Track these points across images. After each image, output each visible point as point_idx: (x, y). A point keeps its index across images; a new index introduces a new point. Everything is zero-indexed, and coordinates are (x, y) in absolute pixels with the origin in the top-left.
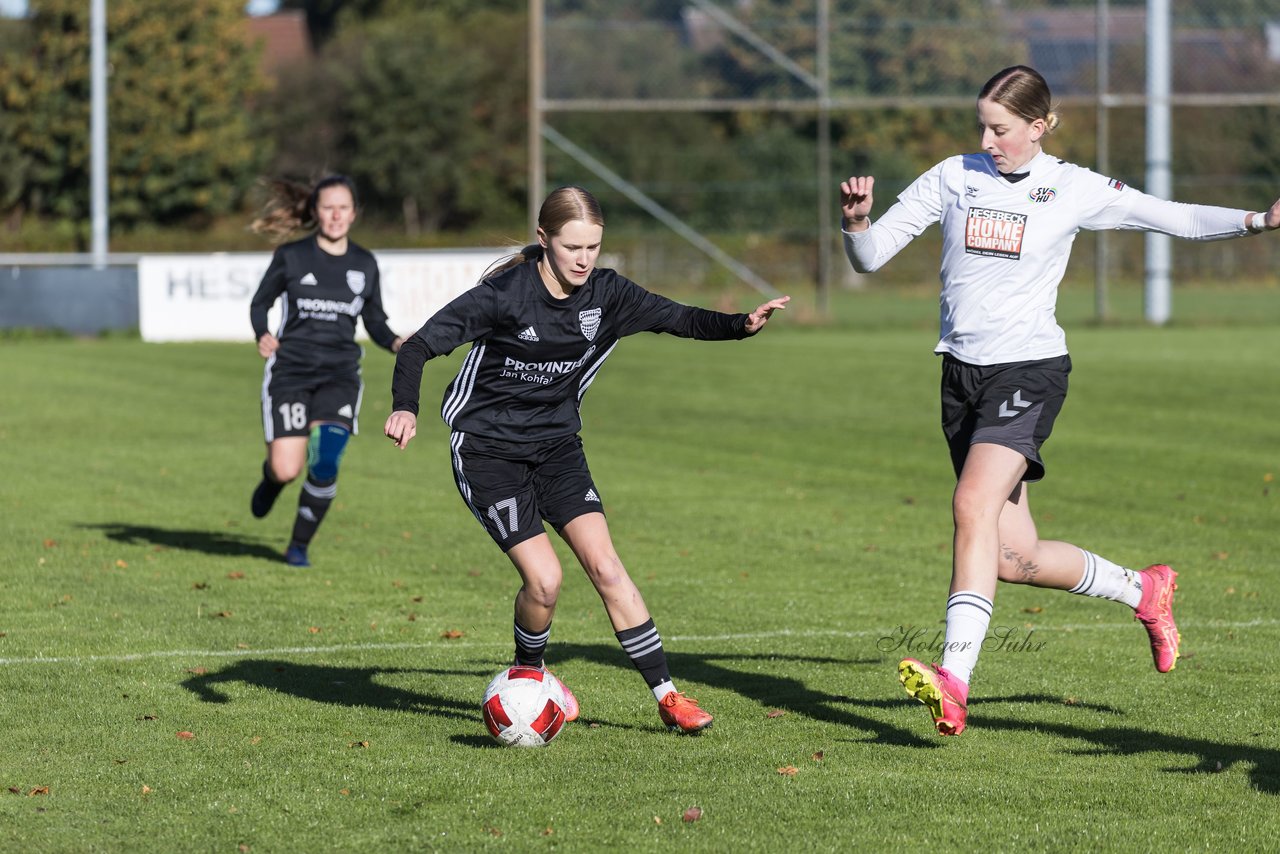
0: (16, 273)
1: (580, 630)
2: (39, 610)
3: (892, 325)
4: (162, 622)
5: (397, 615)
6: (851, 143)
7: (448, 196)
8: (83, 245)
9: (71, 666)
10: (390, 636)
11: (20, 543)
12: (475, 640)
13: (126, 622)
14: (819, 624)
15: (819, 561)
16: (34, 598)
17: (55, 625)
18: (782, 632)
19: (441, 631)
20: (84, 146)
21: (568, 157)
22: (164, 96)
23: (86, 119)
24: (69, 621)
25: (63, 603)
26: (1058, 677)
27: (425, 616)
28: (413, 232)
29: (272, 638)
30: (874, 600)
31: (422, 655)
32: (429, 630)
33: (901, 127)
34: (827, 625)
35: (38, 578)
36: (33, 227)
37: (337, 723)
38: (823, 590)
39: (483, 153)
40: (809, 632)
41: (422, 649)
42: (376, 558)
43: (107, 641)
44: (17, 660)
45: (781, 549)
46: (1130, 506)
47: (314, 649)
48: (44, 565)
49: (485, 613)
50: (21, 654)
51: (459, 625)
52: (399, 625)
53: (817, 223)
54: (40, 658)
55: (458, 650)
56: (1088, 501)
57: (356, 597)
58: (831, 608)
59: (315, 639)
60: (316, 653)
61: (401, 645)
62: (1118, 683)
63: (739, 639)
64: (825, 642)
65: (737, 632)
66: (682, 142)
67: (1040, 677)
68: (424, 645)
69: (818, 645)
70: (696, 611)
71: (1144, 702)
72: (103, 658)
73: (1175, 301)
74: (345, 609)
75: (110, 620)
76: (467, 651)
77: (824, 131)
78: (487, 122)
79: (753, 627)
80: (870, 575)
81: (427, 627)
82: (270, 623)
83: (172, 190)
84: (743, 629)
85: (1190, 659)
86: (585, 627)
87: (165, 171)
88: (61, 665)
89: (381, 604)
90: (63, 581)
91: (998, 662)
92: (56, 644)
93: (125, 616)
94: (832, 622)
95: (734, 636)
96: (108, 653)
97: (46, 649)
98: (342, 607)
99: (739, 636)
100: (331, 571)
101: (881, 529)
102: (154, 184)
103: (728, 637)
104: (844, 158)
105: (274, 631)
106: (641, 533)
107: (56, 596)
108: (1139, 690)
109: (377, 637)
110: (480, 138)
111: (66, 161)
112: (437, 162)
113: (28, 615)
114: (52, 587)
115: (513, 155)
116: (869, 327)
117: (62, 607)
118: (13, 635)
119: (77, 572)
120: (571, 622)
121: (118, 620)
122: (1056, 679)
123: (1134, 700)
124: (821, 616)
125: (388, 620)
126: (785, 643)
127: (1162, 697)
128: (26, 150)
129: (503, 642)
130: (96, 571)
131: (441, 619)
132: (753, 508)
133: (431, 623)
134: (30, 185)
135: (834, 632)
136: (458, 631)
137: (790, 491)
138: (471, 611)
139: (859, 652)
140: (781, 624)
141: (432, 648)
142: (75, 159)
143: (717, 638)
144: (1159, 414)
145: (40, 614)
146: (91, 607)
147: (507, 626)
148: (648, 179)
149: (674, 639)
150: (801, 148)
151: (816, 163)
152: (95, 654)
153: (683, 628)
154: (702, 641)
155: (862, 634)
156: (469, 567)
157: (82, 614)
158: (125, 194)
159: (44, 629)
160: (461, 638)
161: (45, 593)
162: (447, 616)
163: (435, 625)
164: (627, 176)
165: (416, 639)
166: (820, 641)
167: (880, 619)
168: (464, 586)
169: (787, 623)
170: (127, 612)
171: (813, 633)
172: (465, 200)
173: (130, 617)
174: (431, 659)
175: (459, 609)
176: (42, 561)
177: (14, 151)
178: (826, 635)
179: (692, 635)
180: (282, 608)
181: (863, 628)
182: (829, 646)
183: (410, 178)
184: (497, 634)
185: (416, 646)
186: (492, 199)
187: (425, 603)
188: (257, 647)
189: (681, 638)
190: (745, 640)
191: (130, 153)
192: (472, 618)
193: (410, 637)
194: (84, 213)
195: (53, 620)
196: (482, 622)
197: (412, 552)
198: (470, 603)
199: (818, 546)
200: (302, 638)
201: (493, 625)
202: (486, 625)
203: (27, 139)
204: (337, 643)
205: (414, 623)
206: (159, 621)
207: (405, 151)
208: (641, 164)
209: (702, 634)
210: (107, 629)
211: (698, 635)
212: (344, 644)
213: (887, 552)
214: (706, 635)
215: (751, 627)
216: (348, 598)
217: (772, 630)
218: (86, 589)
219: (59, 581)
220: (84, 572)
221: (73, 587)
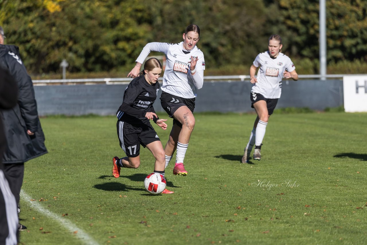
2: (305, 237)
4: (362, 242)
8: (316, 71)
13: (345, 242)
16: (303, 231)
20: (316, 25)
23: (318, 12)
24: (319, 241)
35: (304, 221)
48: (306, 215)
75: (338, 241)
83: (356, 45)
87: (353, 36)
90: (315, 223)
93: (344, 239)
102: (348, 42)
107: (313, 230)
111: (307, 32)
113: (300, 239)
114: (310, 226)
119: (322, 219)
121: (342, 241)
128: (289, 28)
130: (330, 219)
142: (312, 31)
145: (306, 238)
146: (329, 235)
157: (325, 238)
158: (335, 47)
161: (307, 229)
170: (346, 238)
173: (347, 239)
176: (305, 214)
177: (283, 27)
191: (337, 28)
194: (316, 56)
203: (289, 23)
206: (360, 241)
218: (326, 227)
219: (314, 223)
220: (325, 219)
221: (320, 226)
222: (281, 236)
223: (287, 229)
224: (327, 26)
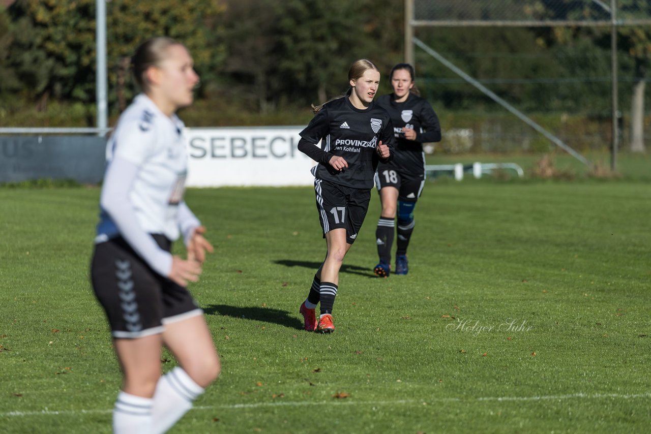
0: (40, 139)
1: (432, 393)
2: (47, 377)
5: (302, 382)
8: (91, 121)
9: (68, 417)
10: (297, 396)
11: (36, 330)
12: (357, 400)
13: (108, 386)
14: (604, 389)
15: (606, 344)
16: (44, 368)
17: (58, 388)
18: (577, 395)
19: (333, 393)
20: (91, 51)
22: (147, 16)
23: (93, 31)
24: (68, 385)
25: (64, 373)
27: (322, 383)
30: (645, 372)
31: (319, 410)
32: (324, 393)
34: (610, 390)
35: (47, 355)
36: (55, 108)
38: (608, 365)
40: (597, 395)
41: (319, 406)
42: (289, 340)
43: (95, 399)
44: (30, 413)
45: (579, 336)
48: (51, 345)
49: (366, 381)
50: (33, 408)
51: (346, 389)
52: (303, 388)
54: (46, 411)
55: (345, 407)
57: (273, 369)
60: (243, 409)
61: (305, 403)
63: (546, 400)
64: (608, 402)
65: (545, 395)
68: (321, 403)
69: (603, 404)
70: (516, 380)
72: (91, 412)
75: (97, 384)
76: (351, 407)
77: (614, 40)
79: (557, 391)
80: (642, 354)
81: (323, 390)
84: (550, 392)
86: (437, 390)
88: (61, 416)
89: (291, 374)
90: (65, 356)
92: (58, 402)
93: (108, 381)
94: (613, 388)
95: (543, 398)
96: (95, 408)
97: (51, 405)
98: (263, 376)
99: (547, 397)
100: (257, 350)
103: (539, 398)
105: (214, 393)
107: (59, 367)
109: (288, 397)
111: (78, 63)
113: (39, 381)
114: (57, 361)
117: (63, 375)
118: (28, 395)
119: (76, 350)
120: (426, 387)
121: (103, 384)
124: (606, 383)
125: (296, 385)
126: (580, 402)
128: (50, 54)
129: (377, 401)
130: (89, 350)
131: (334, 384)
132: (559, 306)
133: (326, 387)
134: (53, 79)
135: (614, 395)
136: (345, 393)
138: (355, 379)
139: (632, 409)
140: (576, 389)
141: (326, 405)
142: (86, 61)
145: (47, 380)
146: (84, 375)
147: (381, 389)
149: (500, 399)
152: (85, 409)
153: (506, 392)
154: (520, 401)
155: (635, 396)
156: (355, 348)
157: (78, 380)
159: (50, 391)
160: (348, 398)
161: (52, 366)
162: (338, 383)
163: (329, 388)
165: (315, 399)
166: (604, 401)
168: (350, 361)
169: (581, 388)
170: (110, 379)
171: (600, 395)
173: (112, 382)
174: (325, 413)
175: (347, 377)
176: (51, 342)
177: (41, 54)
178: (610, 397)
179: (513, 397)
181: (636, 392)
182: (611, 405)
184: (373, 395)
185: (315, 404)
187: (322, 373)
188: (201, 404)
189: (505, 398)
190: (551, 400)
192: (356, 384)
193: (311, 397)
194: (92, 99)
195: (58, 385)
196: (362, 386)
198: (355, 373)
200: (234, 397)
201: (371, 389)
202: (366, 389)
203: (50, 46)
205: (314, 387)
207: (317, 55)
209: (520, 396)
210: (95, 391)
211: (517, 397)
212: (263, 402)
214: (523, 397)
215: (555, 391)
217: (571, 393)
218: (81, 363)
219: (63, 357)
220: (80, 351)
221: (72, 361)
222: (10, 377)
223: (19, 366)
224: (109, 53)
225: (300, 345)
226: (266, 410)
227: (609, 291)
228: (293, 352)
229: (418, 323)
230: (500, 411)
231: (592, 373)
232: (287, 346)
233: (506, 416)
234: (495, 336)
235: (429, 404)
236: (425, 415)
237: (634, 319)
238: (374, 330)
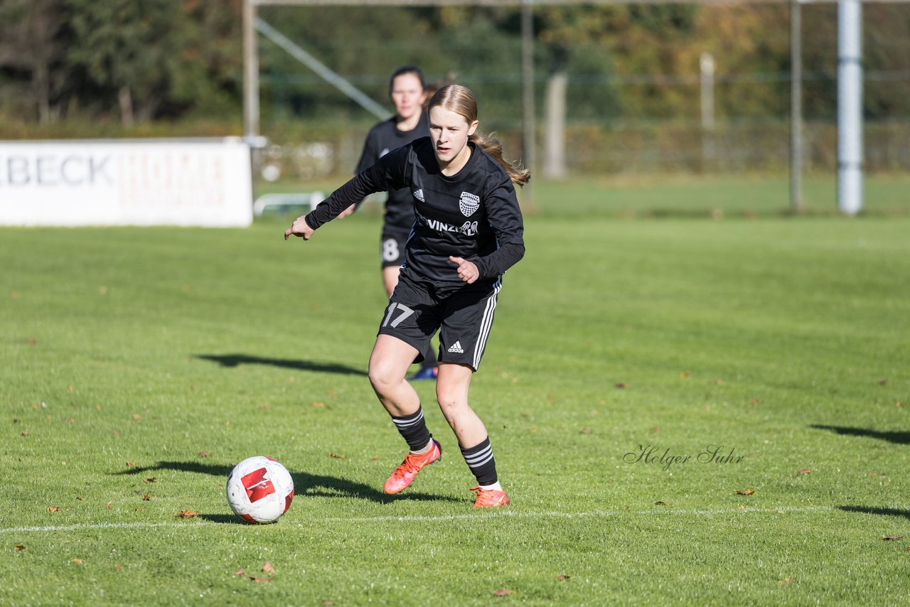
3: (593, 214)
5: (132, 495)
6: (549, 36)
7: (162, 86)
10: (126, 515)
14: (539, 505)
15: (537, 443)
19: (176, 511)
21: (279, 49)
26: (773, 558)
27: (159, 496)
28: (128, 121)
29: (13, 517)
30: (592, 482)
31: (158, 534)
32: (163, 510)
33: (597, 22)
34: (548, 506)
37: (78, 601)
38: (542, 472)
39: (193, 45)
41: (158, 528)
42: (109, 438)
46: (834, 392)
47: (53, 528)
49: (217, 493)
51: (191, 505)
52: (134, 505)
53: (521, 115)
55: (191, 529)
56: (794, 386)
57: (91, 477)
58: (550, 489)
59: (53, 518)
60: (55, 532)
61: (138, 525)
62: (831, 564)
63: (464, 520)
66: (387, 35)
67: (756, 558)
68: (160, 524)
71: (857, 583)
73: (866, 192)
74: (81, 488)
76: (202, 530)
77: (527, 25)
78: (198, 15)
80: (586, 458)
81: (161, 507)
82: (9, 502)
85: (899, 542)
89: (115, 484)
91: (714, 542)
94: (552, 503)
98: (78, 487)
100: (66, 452)
101: (594, 412)
103: (452, 517)
104: (544, 53)
105: (14, 510)
106: (364, 416)
108: (852, 571)
109: (114, 516)
110: (191, 31)
112: (151, 55)
115: (226, 48)
116: (572, 216)
122: (771, 560)
123: (848, 581)
124: (541, 497)
125: (124, 500)
126: (508, 523)
127: (874, 578)
131: (175, 499)
133: (165, 503)
135: (554, 513)
136: (191, 511)
137: (505, 375)
138: (203, 492)
139: (579, 532)
141: (167, 528)
143: (442, 518)
144: (856, 302)
148: (354, 72)
149: (400, 518)
150: (500, 42)
151: (518, 57)
153: (408, 508)
154: (427, 521)
155: (581, 515)
156: (199, 449)
160: (195, 518)
162: (180, 497)
163: (169, 505)
164: (334, 66)
165: (152, 519)
166: (541, 522)
167: (598, 501)
168: (195, 467)
171: (534, 513)
172: (178, 90)
174: (167, 538)
175: (191, 490)
178: (547, 516)
179: (417, 515)
180: (21, 488)
181: (582, 510)
182: (550, 526)
183: (123, 69)
185: (152, 525)
186: (204, 90)
187: (157, 484)
189: (408, 518)
190: (468, 519)
192: (205, 498)
193: (146, 516)
196: (214, 502)
197: (143, 433)
198: (202, 483)
199: (534, 428)
200: (41, 517)
202: (219, 505)
204: (76, 523)
205: (149, 503)
207: (120, 43)
208: (348, 57)
209: (427, 514)
211: (423, 515)
212: (82, 523)
213: (601, 435)
214: (431, 515)
216: (84, 478)
225: (124, 445)
226: (87, 534)
227: (535, 371)
228: (115, 454)
229: (281, 414)
230: (402, 536)
231: (522, 484)
232: (107, 446)
233: (411, 543)
234: (387, 431)
235: (305, 526)
236: (301, 541)
237: (573, 409)
238: (222, 424)
